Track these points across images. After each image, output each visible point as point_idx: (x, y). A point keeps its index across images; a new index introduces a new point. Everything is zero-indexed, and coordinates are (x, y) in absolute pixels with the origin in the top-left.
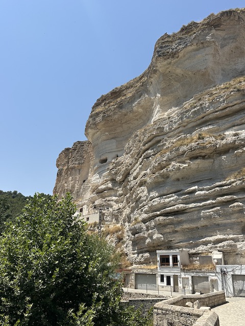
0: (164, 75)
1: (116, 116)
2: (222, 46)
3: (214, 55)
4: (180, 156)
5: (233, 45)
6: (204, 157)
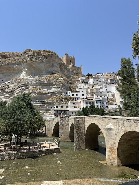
0: (29, 64)
1: (5, 67)
2: (47, 64)
3: (44, 66)
4: (34, 93)
5: (49, 64)
6: (40, 94)
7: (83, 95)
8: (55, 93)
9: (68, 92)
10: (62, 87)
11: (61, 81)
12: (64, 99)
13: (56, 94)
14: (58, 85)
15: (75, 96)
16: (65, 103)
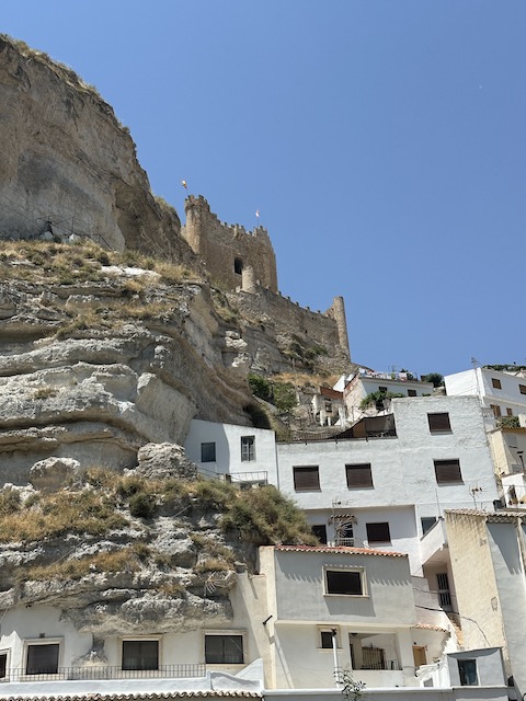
7: (448, 471)
8: (30, 433)
9: (234, 434)
10: (137, 353)
11: (126, 293)
12: (166, 524)
13: (50, 451)
14: (82, 331)
15: (334, 492)
16: (184, 574)
